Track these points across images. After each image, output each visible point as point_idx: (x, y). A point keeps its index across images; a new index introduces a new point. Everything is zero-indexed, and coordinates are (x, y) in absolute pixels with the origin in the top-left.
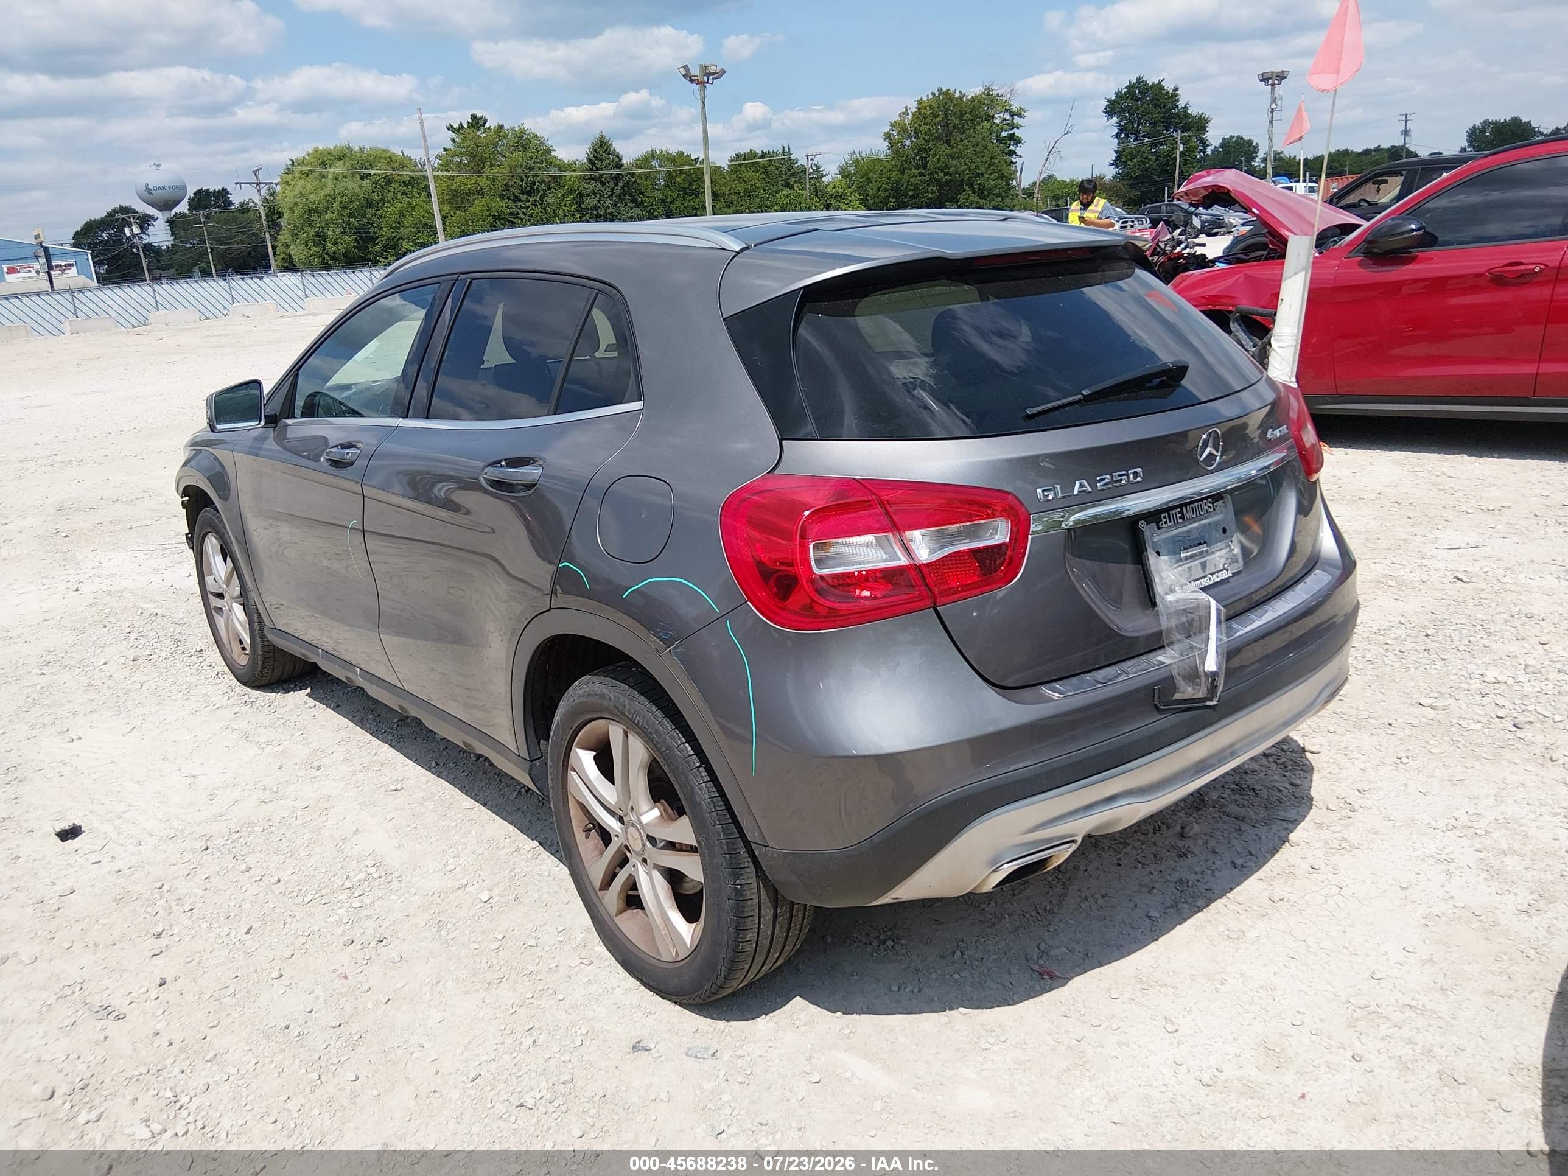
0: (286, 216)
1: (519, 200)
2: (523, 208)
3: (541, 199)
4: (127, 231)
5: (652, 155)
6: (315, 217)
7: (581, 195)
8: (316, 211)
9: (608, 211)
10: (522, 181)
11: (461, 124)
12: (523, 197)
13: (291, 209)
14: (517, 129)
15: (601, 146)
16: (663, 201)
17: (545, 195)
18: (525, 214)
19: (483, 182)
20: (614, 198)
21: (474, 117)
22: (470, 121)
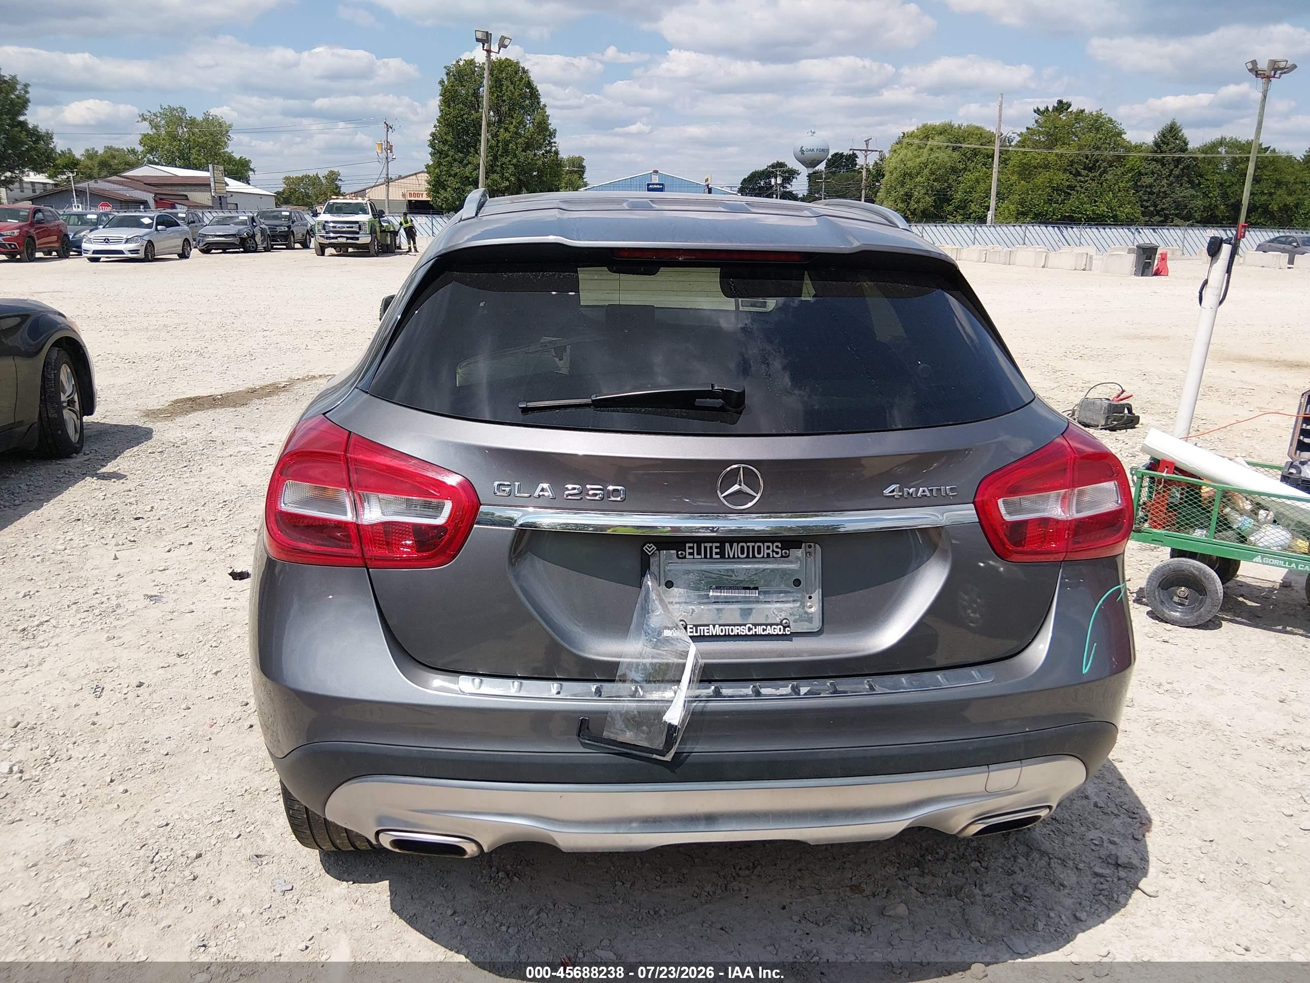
0: (886, 178)
1: (1080, 175)
2: (1082, 182)
3: (1100, 175)
4: (773, 181)
5: (1221, 142)
6: (907, 180)
7: (1140, 174)
8: (910, 175)
9: (1162, 190)
10: (1087, 158)
11: (1047, 107)
12: (1084, 172)
13: (890, 172)
14: (1094, 113)
15: (1170, 131)
16: (1222, 184)
17: (1105, 172)
18: (1082, 187)
19: (1051, 158)
20: (1171, 178)
21: (1060, 102)
22: (1056, 105)
